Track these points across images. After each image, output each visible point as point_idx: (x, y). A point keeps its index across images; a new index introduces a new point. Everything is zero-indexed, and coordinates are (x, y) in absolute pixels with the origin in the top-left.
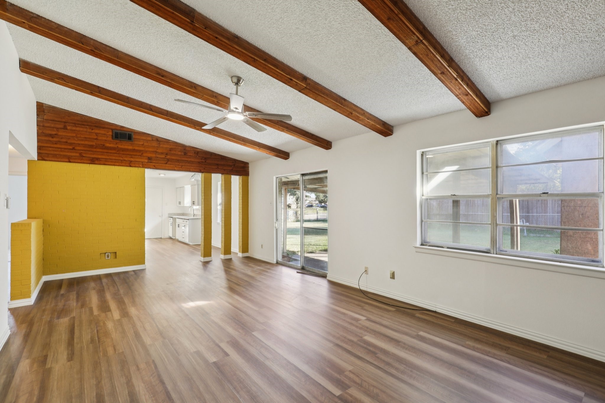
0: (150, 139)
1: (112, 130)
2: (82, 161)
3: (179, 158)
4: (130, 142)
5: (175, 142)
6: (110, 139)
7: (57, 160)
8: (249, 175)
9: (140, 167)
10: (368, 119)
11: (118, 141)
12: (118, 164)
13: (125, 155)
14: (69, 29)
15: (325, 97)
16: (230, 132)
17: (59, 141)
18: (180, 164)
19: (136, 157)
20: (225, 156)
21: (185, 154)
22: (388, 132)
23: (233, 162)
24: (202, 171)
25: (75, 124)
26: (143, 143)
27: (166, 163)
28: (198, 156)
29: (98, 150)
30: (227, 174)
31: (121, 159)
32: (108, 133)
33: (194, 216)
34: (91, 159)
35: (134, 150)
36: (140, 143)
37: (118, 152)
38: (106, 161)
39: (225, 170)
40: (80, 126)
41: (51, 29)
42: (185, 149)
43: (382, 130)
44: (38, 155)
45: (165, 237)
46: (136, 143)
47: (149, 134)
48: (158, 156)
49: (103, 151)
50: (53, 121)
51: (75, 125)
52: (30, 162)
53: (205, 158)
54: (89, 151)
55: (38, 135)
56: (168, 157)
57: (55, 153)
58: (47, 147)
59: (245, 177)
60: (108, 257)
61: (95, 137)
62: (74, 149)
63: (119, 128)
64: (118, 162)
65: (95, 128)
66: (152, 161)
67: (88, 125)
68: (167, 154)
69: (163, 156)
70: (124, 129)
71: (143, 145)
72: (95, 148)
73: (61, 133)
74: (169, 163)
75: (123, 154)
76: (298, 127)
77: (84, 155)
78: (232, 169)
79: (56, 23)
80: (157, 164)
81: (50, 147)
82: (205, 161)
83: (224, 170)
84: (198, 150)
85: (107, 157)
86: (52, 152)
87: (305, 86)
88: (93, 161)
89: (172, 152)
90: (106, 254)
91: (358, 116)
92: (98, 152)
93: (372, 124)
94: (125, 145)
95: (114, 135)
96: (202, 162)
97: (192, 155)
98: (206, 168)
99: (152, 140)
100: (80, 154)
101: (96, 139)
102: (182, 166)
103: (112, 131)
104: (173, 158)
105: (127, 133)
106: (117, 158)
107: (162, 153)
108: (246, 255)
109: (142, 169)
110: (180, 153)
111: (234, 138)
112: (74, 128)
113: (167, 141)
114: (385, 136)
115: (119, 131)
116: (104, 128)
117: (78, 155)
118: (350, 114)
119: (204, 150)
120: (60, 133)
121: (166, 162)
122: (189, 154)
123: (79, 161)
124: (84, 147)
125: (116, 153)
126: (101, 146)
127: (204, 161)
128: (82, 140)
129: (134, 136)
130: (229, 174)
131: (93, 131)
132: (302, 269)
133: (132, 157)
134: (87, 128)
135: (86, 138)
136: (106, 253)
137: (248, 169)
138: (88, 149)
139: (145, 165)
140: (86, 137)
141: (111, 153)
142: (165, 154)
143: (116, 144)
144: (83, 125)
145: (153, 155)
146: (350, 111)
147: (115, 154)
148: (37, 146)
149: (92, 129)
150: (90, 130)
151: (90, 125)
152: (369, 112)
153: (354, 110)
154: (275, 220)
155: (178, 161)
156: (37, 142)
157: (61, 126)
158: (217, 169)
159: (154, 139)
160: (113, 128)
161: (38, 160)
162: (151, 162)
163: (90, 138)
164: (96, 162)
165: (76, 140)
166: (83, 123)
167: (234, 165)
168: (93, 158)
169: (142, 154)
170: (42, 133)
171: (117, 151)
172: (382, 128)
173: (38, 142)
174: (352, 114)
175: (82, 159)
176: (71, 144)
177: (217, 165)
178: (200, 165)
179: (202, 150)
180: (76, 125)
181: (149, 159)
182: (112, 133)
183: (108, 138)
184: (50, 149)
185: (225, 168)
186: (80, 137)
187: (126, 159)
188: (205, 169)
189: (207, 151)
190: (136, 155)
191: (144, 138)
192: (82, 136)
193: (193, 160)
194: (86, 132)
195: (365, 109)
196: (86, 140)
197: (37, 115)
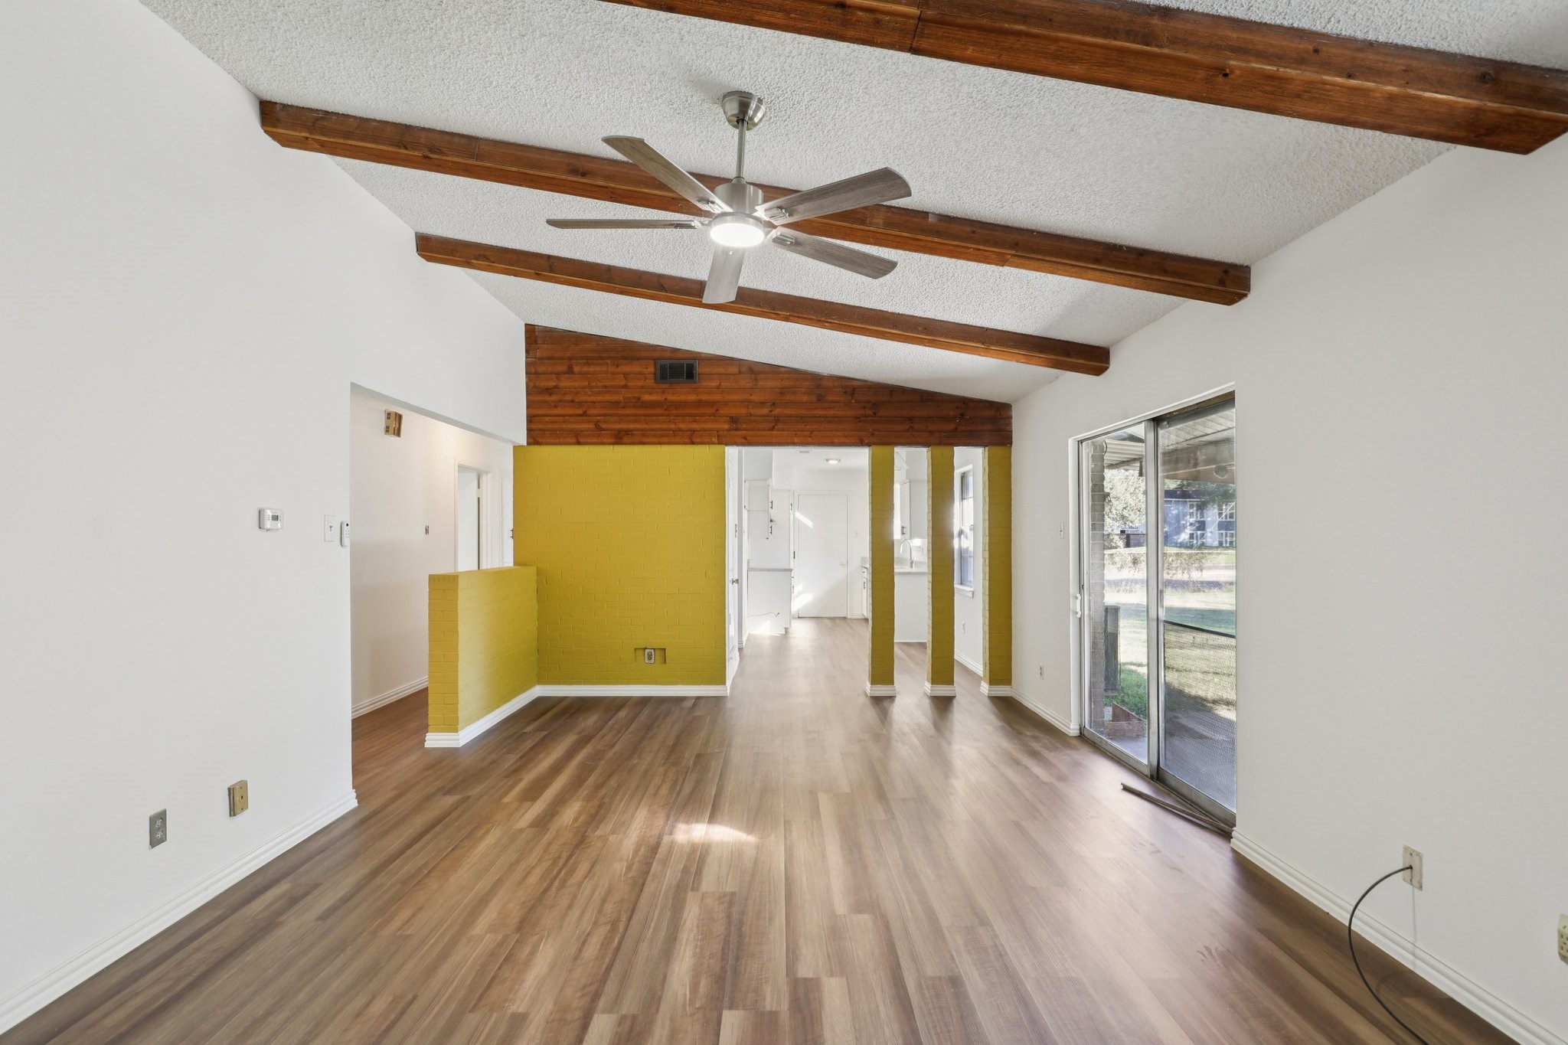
0: (734, 370)
1: (654, 360)
2: (600, 440)
3: (804, 412)
4: (692, 385)
5: (794, 369)
6: (651, 382)
7: (557, 441)
8: (1011, 443)
9: (713, 443)
10: (1350, 76)
11: (666, 386)
12: (666, 440)
13: (681, 418)
14: (380, 121)
15: (1035, 31)
16: (882, 311)
17: (561, 401)
18: (808, 427)
19: (704, 419)
20: (933, 390)
21: (819, 400)
22: (1533, 118)
23: (957, 408)
24: (866, 441)
25: (587, 358)
26: (718, 384)
27: (773, 429)
28: (853, 401)
29: (628, 411)
30: (940, 443)
31: (673, 426)
32: (647, 368)
33: (912, 567)
34: (616, 432)
35: (700, 403)
36: (713, 384)
37: (667, 412)
38: (643, 435)
39: (932, 433)
40: (595, 361)
41: (348, 135)
42: (818, 386)
43: (1477, 110)
44: (527, 434)
45: (854, 617)
46: (704, 384)
47: (731, 359)
48: (752, 411)
49: (638, 412)
50: (550, 358)
51: (587, 360)
52: (517, 449)
53: (874, 404)
54: (612, 415)
55: (530, 391)
56: (777, 411)
57: (556, 426)
58: (542, 415)
59: (999, 450)
60: (650, 658)
61: (623, 383)
62: (585, 414)
63: (667, 355)
64: (666, 436)
65: (622, 361)
66: (739, 427)
67: (609, 358)
68: (774, 404)
69: (765, 411)
70: (680, 355)
71: (718, 387)
72: (623, 408)
73: (564, 383)
74: (780, 426)
75: (677, 416)
76: (1066, 233)
77: (604, 426)
78: (956, 428)
79: (355, 117)
80: (750, 432)
81: (546, 415)
82: (875, 414)
83: (930, 432)
84: (856, 383)
85: (645, 426)
86: (550, 426)
87: (914, 11)
88: (620, 438)
89: (789, 397)
90: (647, 651)
91: (1271, 77)
92: (628, 415)
93: (1392, 97)
94: (681, 393)
95: (658, 372)
96: (866, 416)
97: (837, 398)
98: (876, 433)
99: (740, 373)
100: (597, 424)
101: (625, 387)
102: (812, 432)
103: (655, 363)
104: (789, 412)
105: (685, 362)
106: (665, 426)
107: (762, 403)
108: (1002, 691)
109: (715, 449)
110: (805, 398)
111: (895, 327)
112: (585, 369)
113: (774, 370)
114: (1525, 148)
115: (667, 362)
116: (638, 359)
117: (592, 426)
118: (1221, 79)
119: (870, 382)
120: (562, 384)
121: (772, 424)
122: (830, 398)
123: (595, 440)
124: (602, 407)
125: (663, 415)
126: (633, 401)
127: (871, 412)
128: (600, 393)
129: (699, 369)
130: (945, 444)
131: (619, 370)
132: (1152, 777)
133: (695, 421)
134: (607, 364)
135: (605, 387)
136: (646, 648)
137: (1010, 424)
138: (611, 412)
139: (725, 436)
140: (607, 384)
141: (653, 415)
142: (769, 404)
143: (664, 392)
144: (601, 358)
145: (742, 411)
146: (1209, 58)
147: (661, 418)
148: (527, 415)
149: (618, 366)
150: (612, 369)
151: (613, 357)
152: (1360, 35)
153: (1240, 51)
154: (1073, 588)
155: (801, 419)
156: (525, 407)
157: (563, 368)
158: (908, 431)
159: (744, 369)
160: (657, 355)
161: (529, 444)
162: (737, 429)
163: (612, 386)
164: (625, 439)
165: (590, 393)
166: (600, 355)
167: (962, 415)
168: (620, 431)
169: (717, 410)
170: (535, 387)
171: (666, 410)
172: (1473, 102)
173: (528, 407)
174: (1226, 75)
175: (599, 435)
176: (581, 404)
177: (911, 419)
178: (860, 423)
179: (867, 381)
180: (590, 361)
181: (734, 420)
182: (655, 368)
183: (647, 381)
184: (547, 419)
185: (932, 427)
186: (596, 387)
187: (683, 426)
188: (873, 434)
189: (879, 383)
190: (703, 415)
191: (722, 370)
192: (599, 384)
193: (840, 413)
194: (606, 372)
195: (1318, 27)
196: (607, 392)
197: (527, 351)
